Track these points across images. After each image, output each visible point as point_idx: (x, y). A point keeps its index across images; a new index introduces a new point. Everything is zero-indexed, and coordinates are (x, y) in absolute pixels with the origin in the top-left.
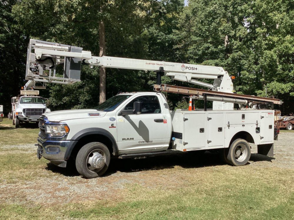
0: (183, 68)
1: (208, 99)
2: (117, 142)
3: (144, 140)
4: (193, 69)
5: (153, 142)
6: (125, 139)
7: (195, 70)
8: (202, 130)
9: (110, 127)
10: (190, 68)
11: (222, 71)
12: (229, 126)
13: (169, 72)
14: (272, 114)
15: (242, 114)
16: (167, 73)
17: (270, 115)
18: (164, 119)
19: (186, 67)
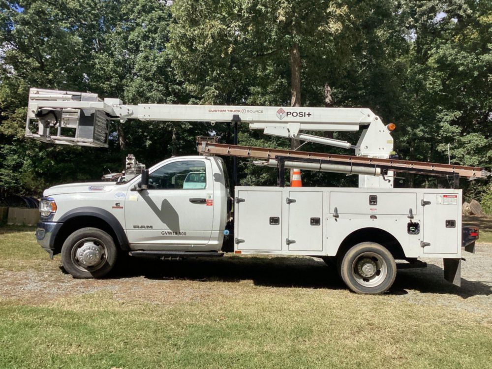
0: (281, 114)
1: (287, 166)
2: (125, 230)
3: (171, 231)
4: (302, 115)
5: (187, 235)
6: (138, 227)
7: (307, 116)
8: (274, 221)
9: (113, 207)
10: (295, 114)
11: (369, 116)
12: (337, 216)
13: (253, 122)
14: (456, 198)
15: (370, 196)
16: (250, 125)
17: (450, 199)
18: (207, 198)
19: (287, 113)
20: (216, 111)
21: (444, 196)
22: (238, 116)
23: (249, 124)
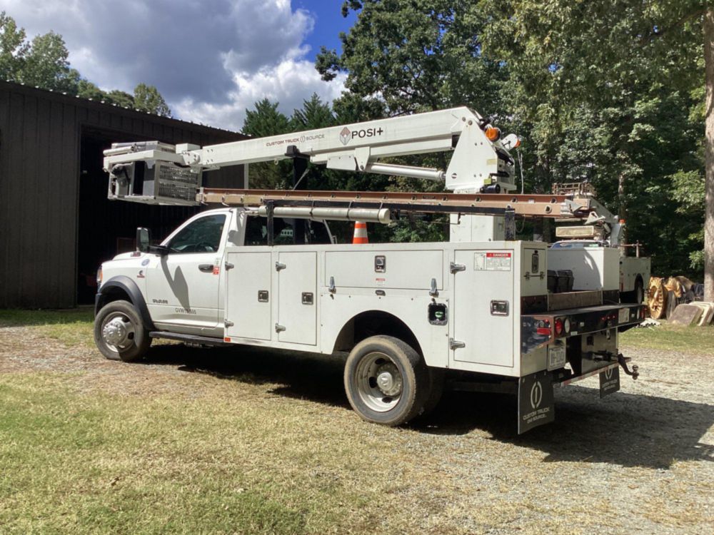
0: (345, 136)
2: (147, 305)
3: (182, 308)
4: (371, 133)
5: (197, 314)
6: (157, 301)
7: (377, 134)
8: (263, 296)
10: (362, 134)
11: (464, 119)
12: (333, 291)
13: (314, 153)
14: (509, 259)
15: (376, 257)
16: (311, 158)
17: (498, 259)
18: (215, 265)
19: (353, 132)
20: (273, 144)
21: (488, 255)
22: (294, 147)
23: (309, 157)
